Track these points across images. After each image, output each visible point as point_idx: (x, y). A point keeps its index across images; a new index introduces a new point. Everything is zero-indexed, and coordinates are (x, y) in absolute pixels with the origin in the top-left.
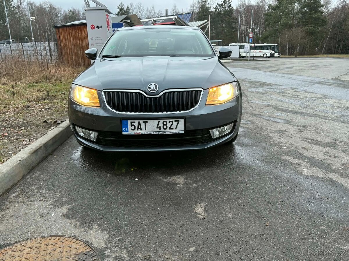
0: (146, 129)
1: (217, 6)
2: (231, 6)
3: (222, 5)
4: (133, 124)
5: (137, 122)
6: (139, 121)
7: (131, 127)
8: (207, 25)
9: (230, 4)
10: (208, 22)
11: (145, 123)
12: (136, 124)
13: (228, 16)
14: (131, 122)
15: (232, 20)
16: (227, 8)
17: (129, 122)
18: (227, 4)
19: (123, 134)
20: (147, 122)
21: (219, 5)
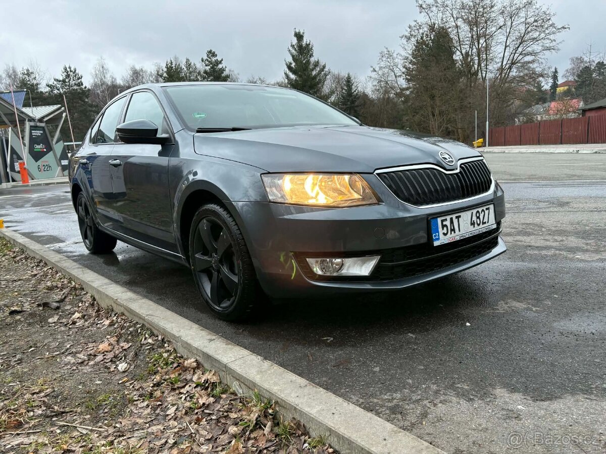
0: (459, 231)
1: (55, 83)
2: (82, 84)
3: (64, 81)
4: (444, 223)
5: (448, 218)
6: (451, 216)
7: (443, 229)
8: (62, 113)
9: (79, 80)
10: (63, 108)
11: (458, 217)
12: (448, 223)
13: (80, 102)
14: (442, 221)
15: (90, 109)
16: (75, 87)
17: (439, 220)
18: (74, 80)
19: (435, 245)
20: (460, 216)
21: (57, 80)
